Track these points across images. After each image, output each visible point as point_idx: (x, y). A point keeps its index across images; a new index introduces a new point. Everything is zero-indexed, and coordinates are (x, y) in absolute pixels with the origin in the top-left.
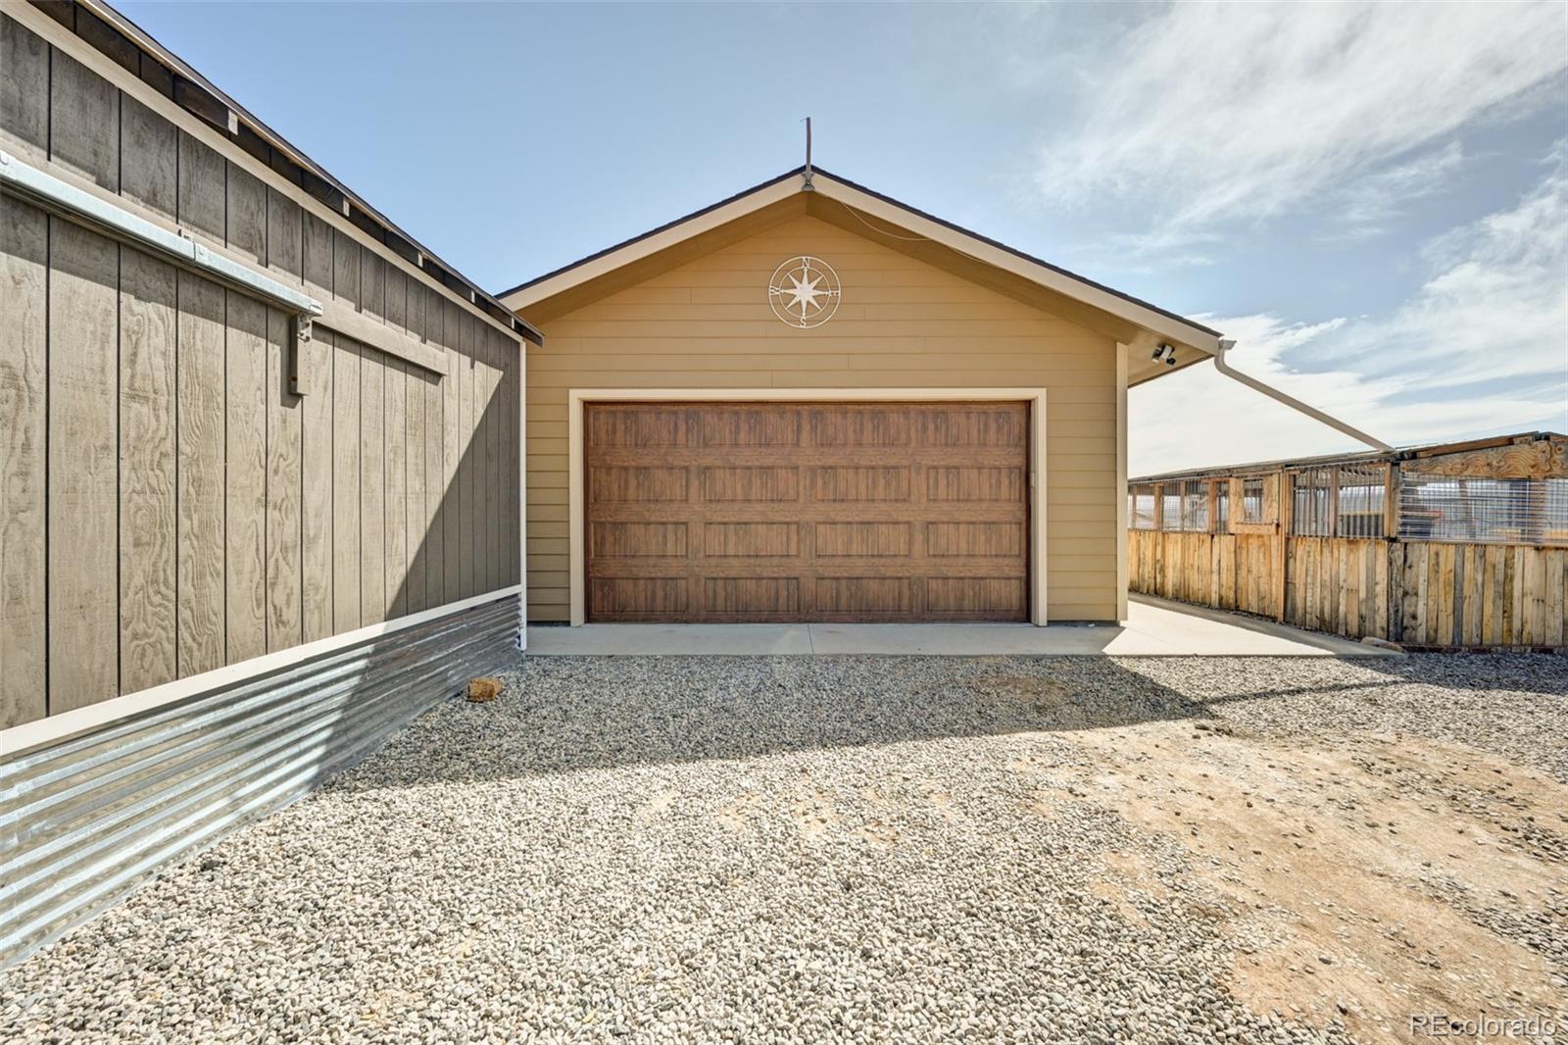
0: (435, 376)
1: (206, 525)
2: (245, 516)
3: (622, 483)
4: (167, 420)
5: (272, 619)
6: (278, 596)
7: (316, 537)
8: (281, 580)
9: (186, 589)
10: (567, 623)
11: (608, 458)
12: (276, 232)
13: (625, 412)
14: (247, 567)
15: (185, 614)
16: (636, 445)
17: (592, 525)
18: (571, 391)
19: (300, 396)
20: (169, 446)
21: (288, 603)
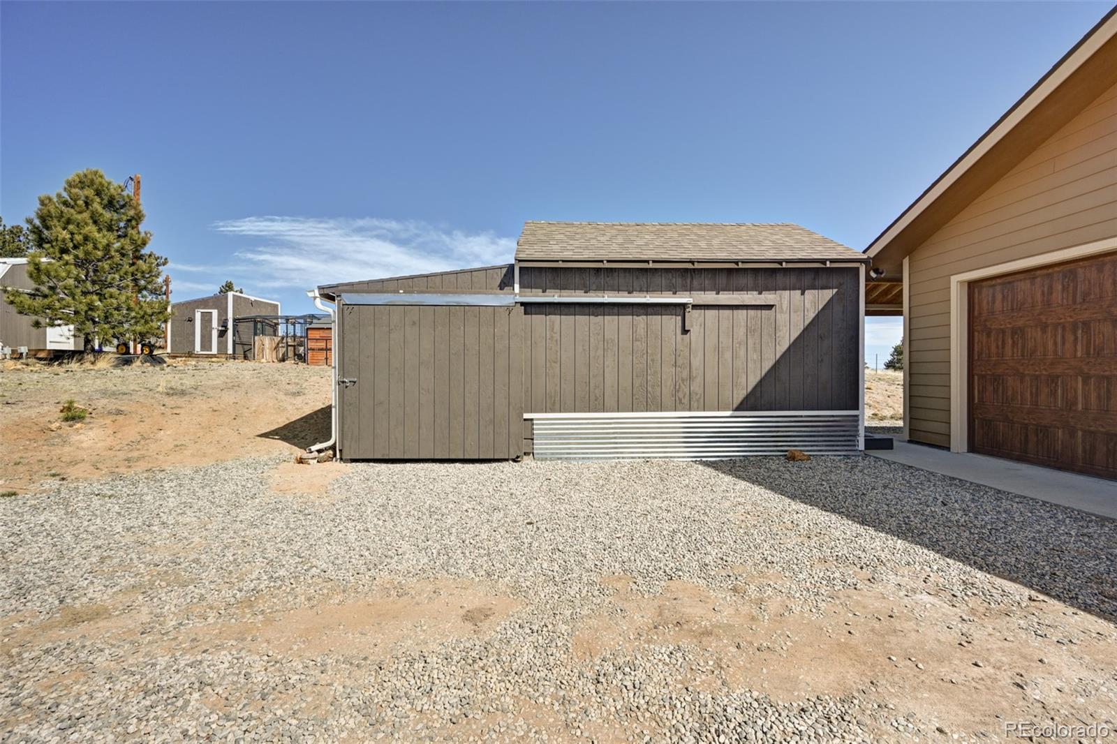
0: (770, 307)
1: (655, 372)
2: (668, 370)
3: (1000, 343)
4: (645, 345)
5: (678, 402)
6: (680, 395)
7: (696, 377)
8: (681, 390)
9: (649, 389)
10: (948, 449)
11: (988, 324)
12: (679, 281)
13: (1003, 284)
14: (669, 384)
15: (649, 395)
16: (1012, 309)
17: (976, 377)
18: (952, 277)
19: (689, 331)
20: (645, 352)
21: (684, 397)
